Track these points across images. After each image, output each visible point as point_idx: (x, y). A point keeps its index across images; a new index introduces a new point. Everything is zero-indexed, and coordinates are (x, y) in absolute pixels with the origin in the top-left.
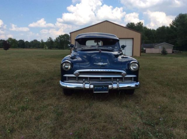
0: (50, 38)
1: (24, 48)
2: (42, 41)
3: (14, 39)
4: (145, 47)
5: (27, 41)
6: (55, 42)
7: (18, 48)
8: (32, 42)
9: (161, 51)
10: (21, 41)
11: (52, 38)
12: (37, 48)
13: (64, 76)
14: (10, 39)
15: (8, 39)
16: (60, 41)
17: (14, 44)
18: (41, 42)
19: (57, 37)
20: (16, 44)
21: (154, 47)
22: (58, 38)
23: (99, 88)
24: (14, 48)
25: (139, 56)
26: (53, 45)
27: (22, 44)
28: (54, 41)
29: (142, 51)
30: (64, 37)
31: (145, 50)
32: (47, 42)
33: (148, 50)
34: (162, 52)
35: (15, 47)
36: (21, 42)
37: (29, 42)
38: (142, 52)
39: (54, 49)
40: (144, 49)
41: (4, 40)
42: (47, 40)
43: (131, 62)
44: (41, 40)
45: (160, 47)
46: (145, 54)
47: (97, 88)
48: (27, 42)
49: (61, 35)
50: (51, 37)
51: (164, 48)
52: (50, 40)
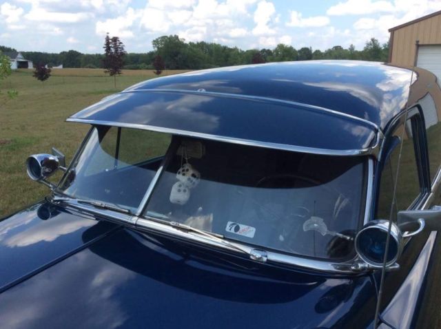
0: (373, 40)
5: (319, 51)
6: (386, 49)
8: (329, 52)
11: (377, 41)
36: (305, 53)
37: (321, 53)
41: (268, 50)
42: (365, 46)
50: (376, 39)
52: (372, 47)
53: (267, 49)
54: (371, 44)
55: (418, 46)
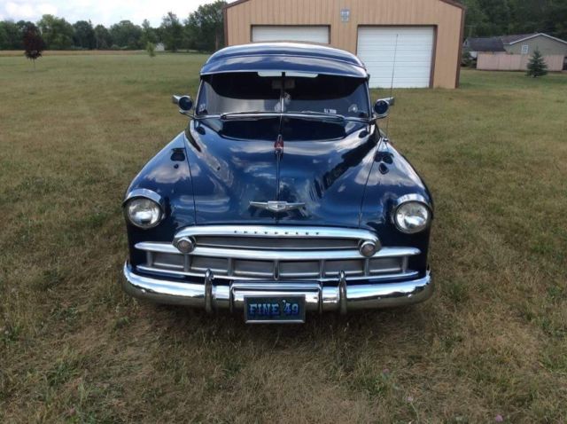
0: (170, 14)
1: (91, 49)
2: (146, 24)
3: (60, 18)
4: (475, 50)
5: (102, 26)
6: (187, 27)
7: (73, 47)
8: (116, 28)
9: (528, 62)
10: (83, 26)
11: (175, 15)
12: (132, 48)
13: (137, 246)
14: (48, 18)
15: (41, 18)
16: (203, 25)
17: (60, 35)
18: (142, 27)
19: (193, 12)
20: (68, 37)
21: (505, 48)
22: (196, 13)
23: (269, 305)
24: (61, 49)
25: (453, 86)
26: (182, 37)
27: (85, 37)
28: (184, 25)
29: (466, 62)
30: (215, 12)
31: (475, 59)
32: (161, 28)
33: (485, 60)
34: (530, 66)
35: (63, 46)
36: (82, 28)
37: (106, 30)
38: (464, 65)
39: (185, 51)
40: (473, 54)
41: (29, 23)
42: (162, 21)
43: (402, 200)
44: (142, 22)
45: (525, 49)
46: (473, 71)
47: (260, 305)
48: (100, 27)
49: (206, 6)
50: (173, 13)
51: (537, 54)
52: (170, 23)
53: (26, 21)
54: (168, 20)
55: (252, 26)
